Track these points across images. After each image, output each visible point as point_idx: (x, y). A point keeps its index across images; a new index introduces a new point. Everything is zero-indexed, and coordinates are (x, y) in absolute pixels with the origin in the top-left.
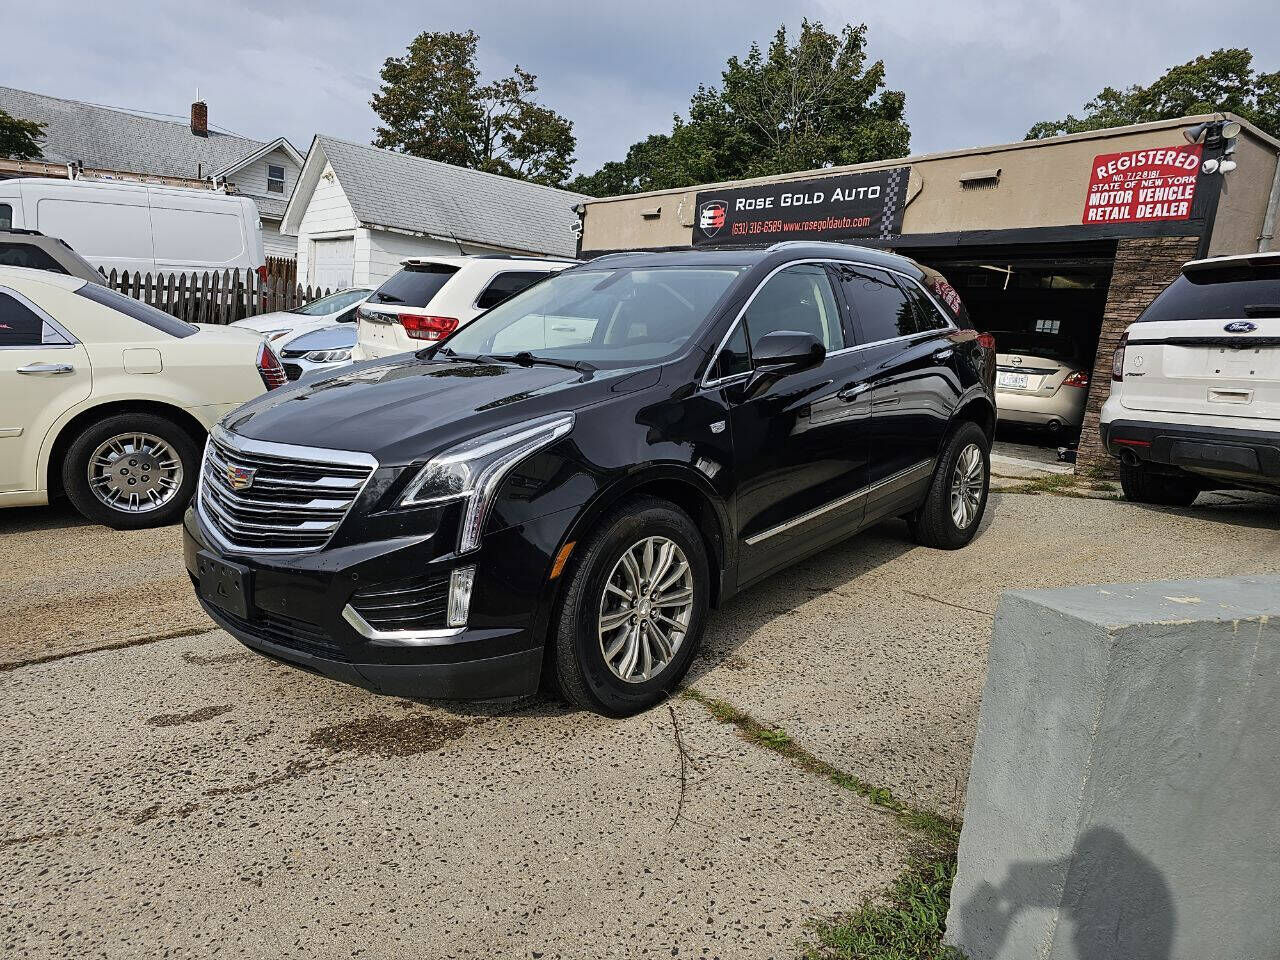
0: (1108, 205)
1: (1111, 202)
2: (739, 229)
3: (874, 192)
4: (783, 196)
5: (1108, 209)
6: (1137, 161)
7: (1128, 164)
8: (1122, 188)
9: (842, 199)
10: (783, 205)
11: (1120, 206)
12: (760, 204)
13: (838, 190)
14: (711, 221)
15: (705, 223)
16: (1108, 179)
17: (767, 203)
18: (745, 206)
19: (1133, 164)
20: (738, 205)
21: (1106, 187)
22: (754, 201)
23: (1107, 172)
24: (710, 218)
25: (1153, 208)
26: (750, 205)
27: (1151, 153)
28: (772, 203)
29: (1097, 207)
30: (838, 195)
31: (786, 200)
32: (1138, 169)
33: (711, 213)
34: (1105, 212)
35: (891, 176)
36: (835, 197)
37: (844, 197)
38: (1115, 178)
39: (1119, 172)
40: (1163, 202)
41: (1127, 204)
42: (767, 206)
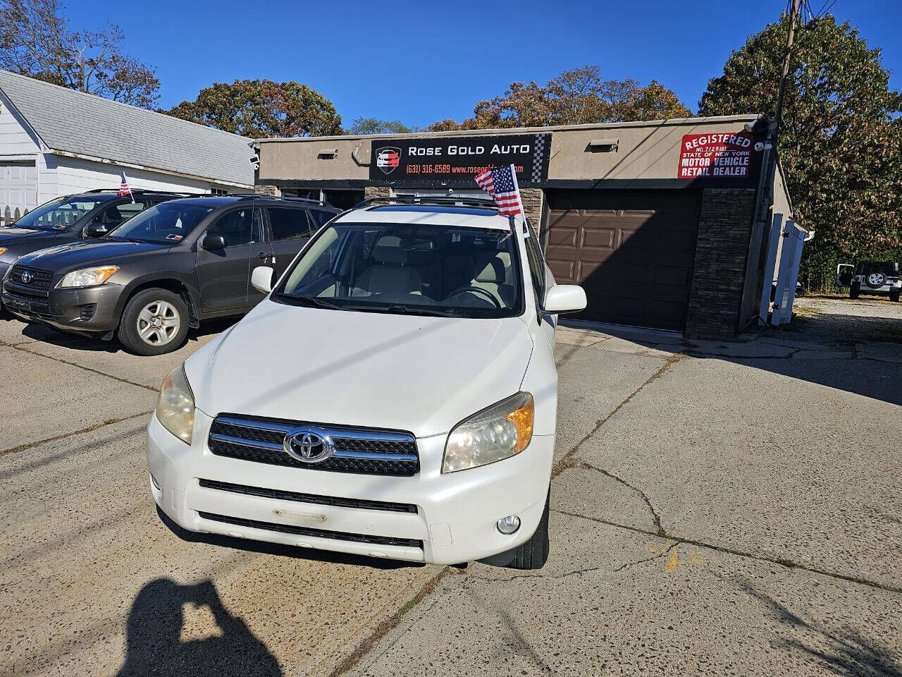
0: (694, 166)
1: (696, 165)
2: (412, 169)
3: (525, 149)
4: (450, 147)
5: (695, 169)
6: (711, 140)
7: (705, 141)
8: (703, 156)
9: (499, 153)
10: (449, 153)
11: (702, 167)
12: (430, 152)
13: (496, 146)
14: (387, 162)
15: (381, 163)
16: (693, 150)
17: (436, 151)
18: (416, 153)
19: (709, 142)
20: (410, 151)
21: (692, 155)
22: (424, 149)
23: (692, 145)
24: (385, 160)
25: (724, 170)
26: (421, 152)
27: (721, 136)
28: (441, 151)
29: (687, 167)
30: (495, 149)
31: (452, 151)
32: (712, 145)
33: (386, 156)
34: (692, 171)
35: (537, 138)
36: (493, 151)
37: (501, 151)
38: (698, 150)
39: (700, 146)
40: (730, 167)
41: (707, 167)
42: (436, 154)
